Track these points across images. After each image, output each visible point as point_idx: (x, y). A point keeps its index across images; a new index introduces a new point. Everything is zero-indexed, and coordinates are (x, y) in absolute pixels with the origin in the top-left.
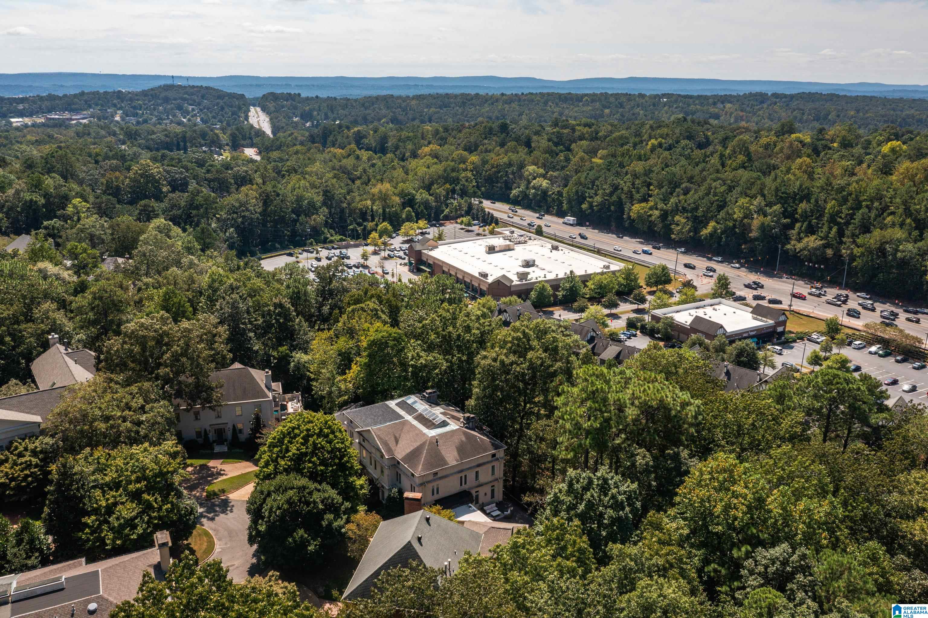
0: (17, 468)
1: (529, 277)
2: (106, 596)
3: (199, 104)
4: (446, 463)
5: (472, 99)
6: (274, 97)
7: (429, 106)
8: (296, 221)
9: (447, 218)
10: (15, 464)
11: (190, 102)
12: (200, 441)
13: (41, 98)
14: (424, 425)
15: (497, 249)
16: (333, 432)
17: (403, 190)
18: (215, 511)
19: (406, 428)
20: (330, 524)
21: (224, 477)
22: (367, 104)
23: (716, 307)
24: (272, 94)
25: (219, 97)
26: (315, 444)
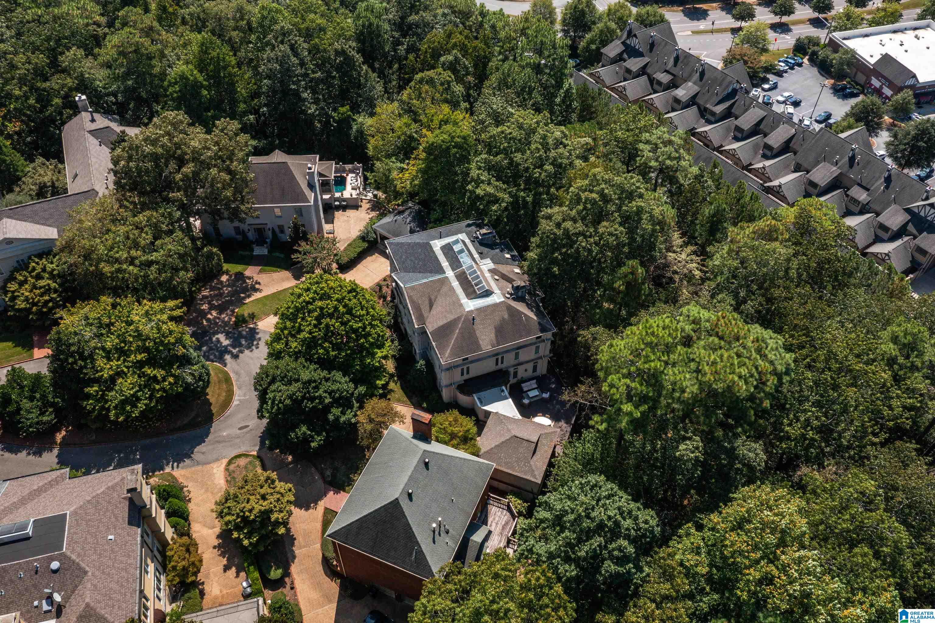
0: (37, 292)
2: (68, 553)
10: (34, 287)
12: (239, 237)
14: (465, 290)
18: (240, 345)
19: (445, 289)
20: (337, 419)
21: (257, 296)
23: (920, 33)
26: (327, 326)
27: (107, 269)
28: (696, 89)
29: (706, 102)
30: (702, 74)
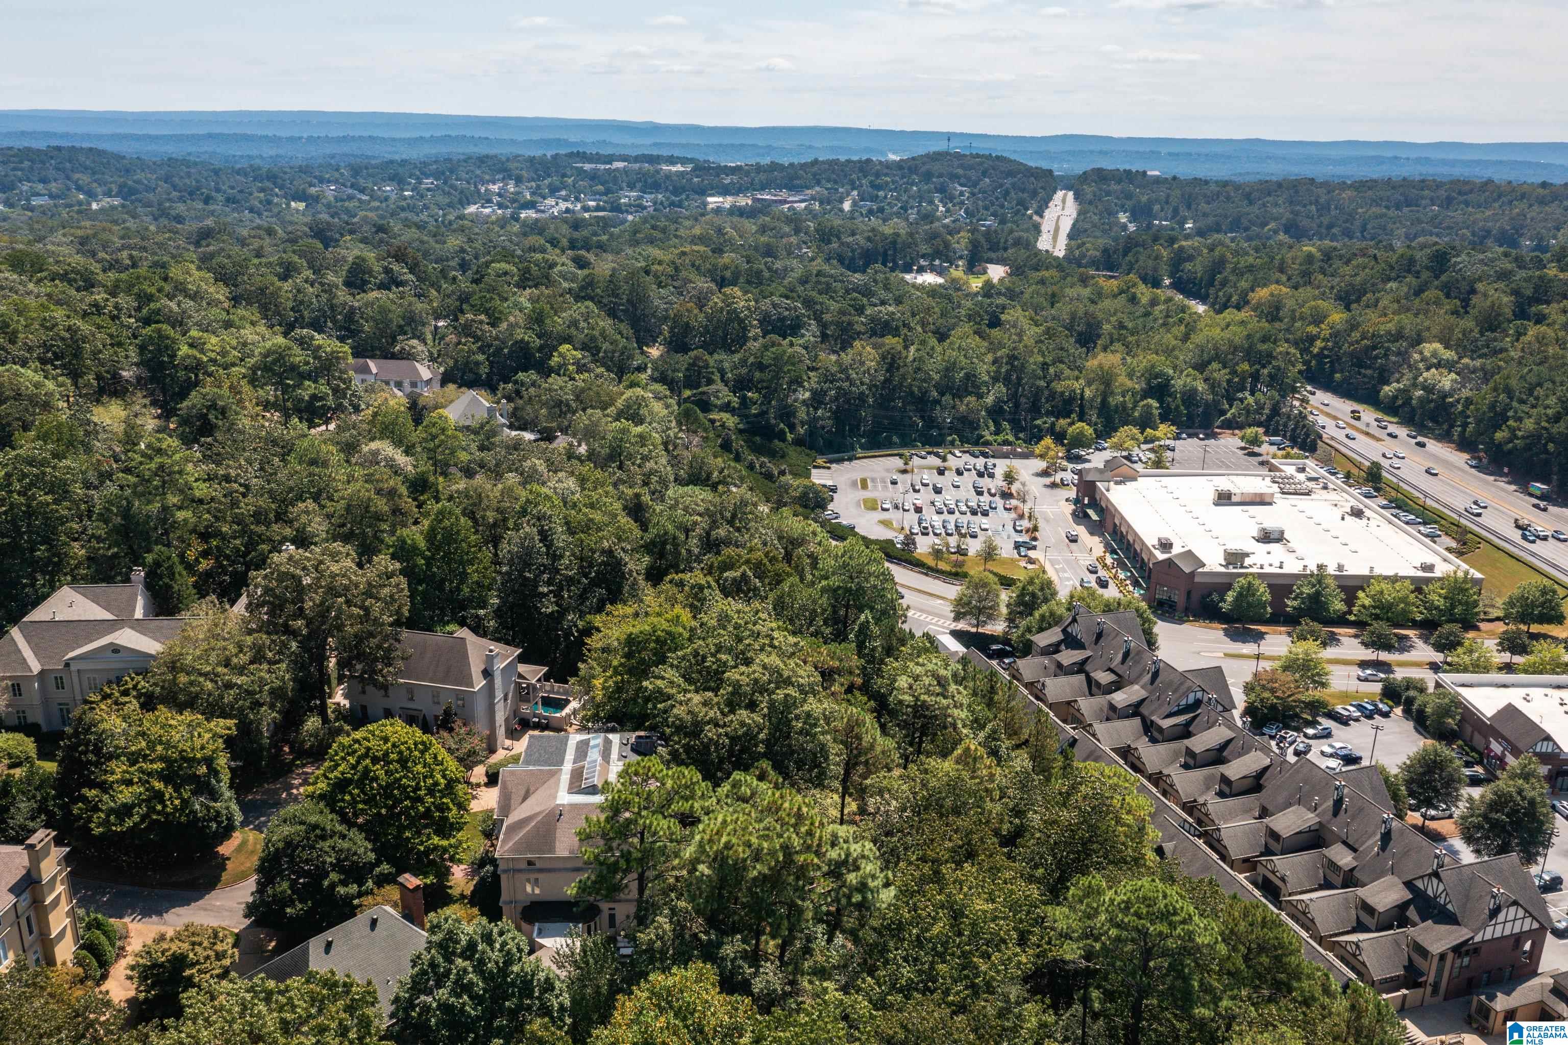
1: (1247, 561)
3: (975, 185)
4: (552, 849)
5: (1471, 191)
6: (1101, 176)
9: (1230, 425)
11: (963, 180)
13: (759, 168)
14: (570, 784)
15: (1234, 499)
17: (1153, 366)
19: (551, 782)
22: (1255, 195)
24: (1099, 171)
25: (1010, 174)
28: (1143, 694)
29: (1152, 713)
30: (1156, 675)
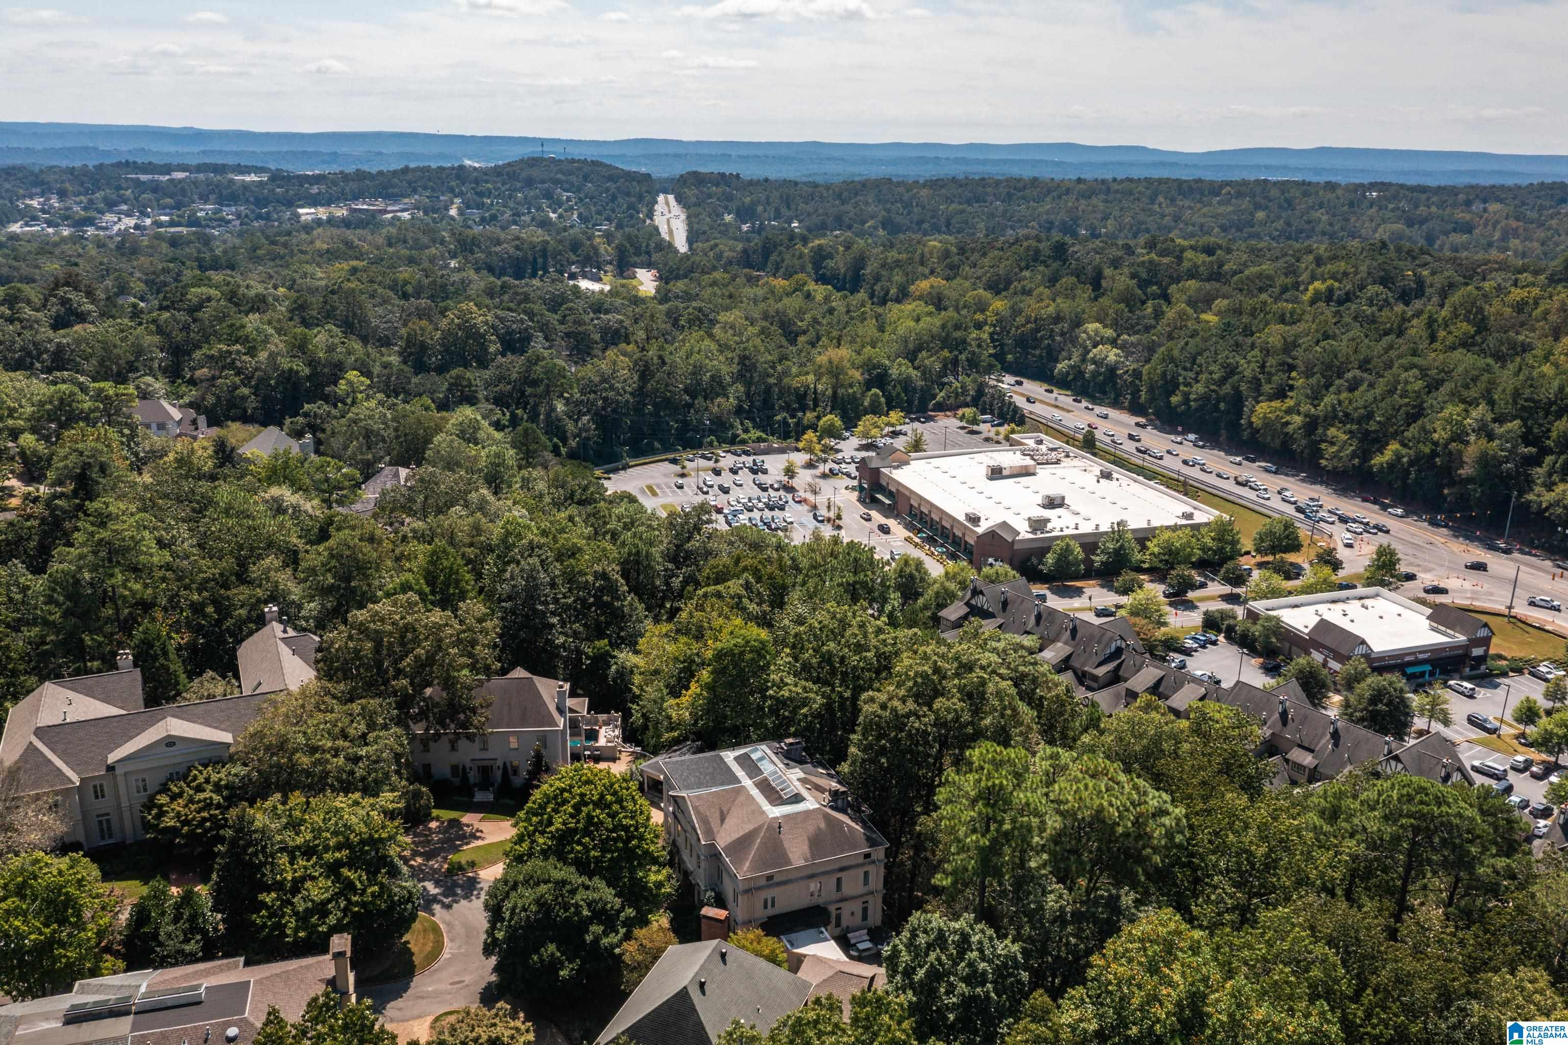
0: (193, 807)
1: (1050, 526)
2: (251, 1019)
3: (579, 190)
4: (788, 862)
5: (1025, 188)
6: (697, 179)
7: (948, 200)
8: (689, 406)
9: (941, 407)
10: (191, 801)
11: (566, 186)
12: (457, 781)
13: (345, 177)
14: (767, 797)
15: (1005, 473)
16: (620, 801)
17: (869, 359)
18: (455, 895)
19: (741, 799)
20: (597, 939)
21: (480, 843)
22: (845, 194)
23: (1367, 602)
24: (695, 174)
25: (611, 178)
26: (590, 817)
27: (305, 760)
28: (1068, 650)
29: (1084, 664)
30: (1074, 632)
